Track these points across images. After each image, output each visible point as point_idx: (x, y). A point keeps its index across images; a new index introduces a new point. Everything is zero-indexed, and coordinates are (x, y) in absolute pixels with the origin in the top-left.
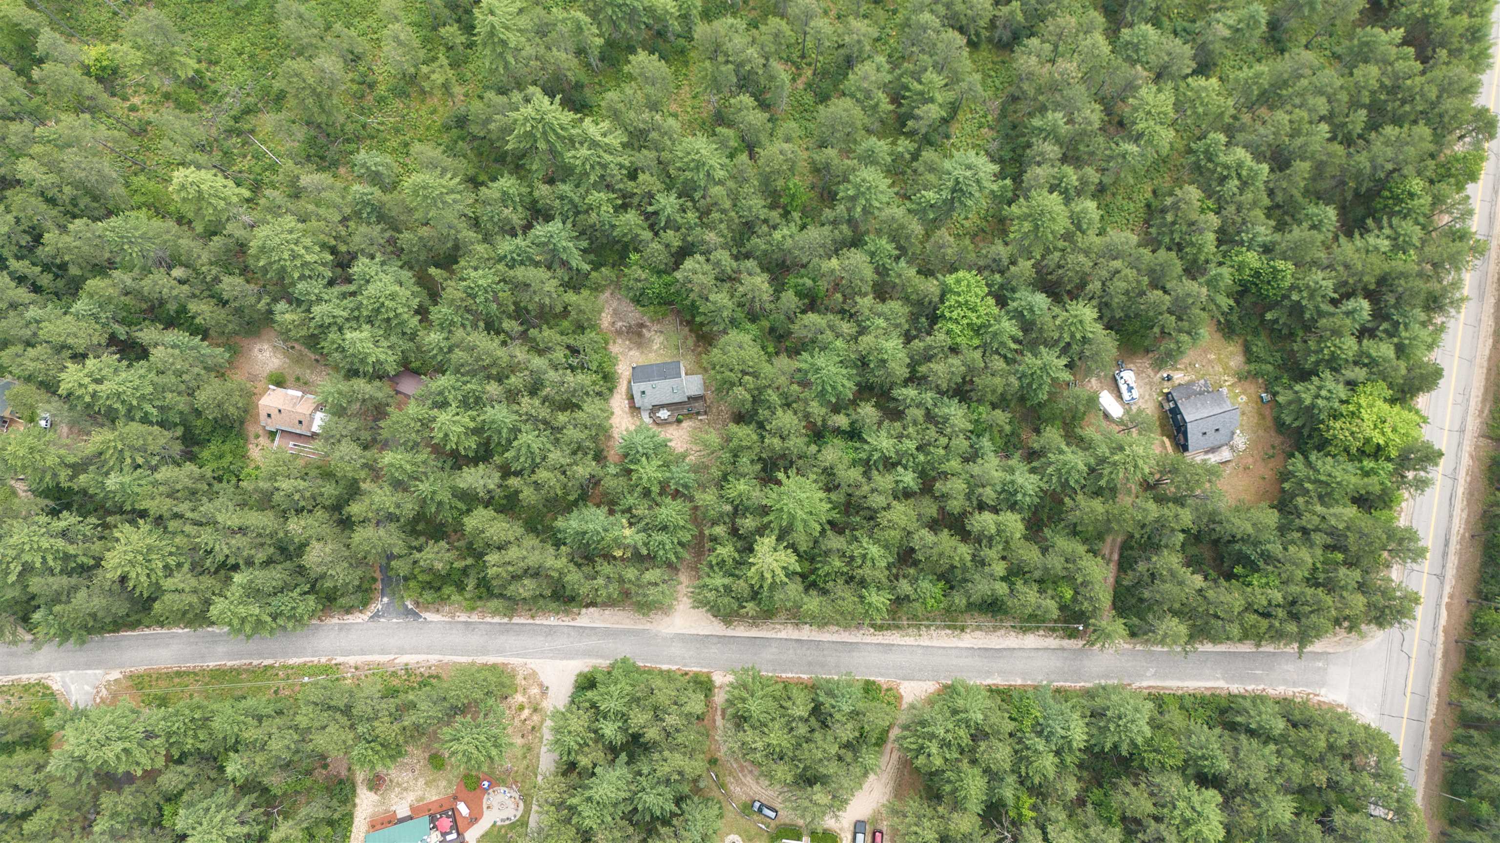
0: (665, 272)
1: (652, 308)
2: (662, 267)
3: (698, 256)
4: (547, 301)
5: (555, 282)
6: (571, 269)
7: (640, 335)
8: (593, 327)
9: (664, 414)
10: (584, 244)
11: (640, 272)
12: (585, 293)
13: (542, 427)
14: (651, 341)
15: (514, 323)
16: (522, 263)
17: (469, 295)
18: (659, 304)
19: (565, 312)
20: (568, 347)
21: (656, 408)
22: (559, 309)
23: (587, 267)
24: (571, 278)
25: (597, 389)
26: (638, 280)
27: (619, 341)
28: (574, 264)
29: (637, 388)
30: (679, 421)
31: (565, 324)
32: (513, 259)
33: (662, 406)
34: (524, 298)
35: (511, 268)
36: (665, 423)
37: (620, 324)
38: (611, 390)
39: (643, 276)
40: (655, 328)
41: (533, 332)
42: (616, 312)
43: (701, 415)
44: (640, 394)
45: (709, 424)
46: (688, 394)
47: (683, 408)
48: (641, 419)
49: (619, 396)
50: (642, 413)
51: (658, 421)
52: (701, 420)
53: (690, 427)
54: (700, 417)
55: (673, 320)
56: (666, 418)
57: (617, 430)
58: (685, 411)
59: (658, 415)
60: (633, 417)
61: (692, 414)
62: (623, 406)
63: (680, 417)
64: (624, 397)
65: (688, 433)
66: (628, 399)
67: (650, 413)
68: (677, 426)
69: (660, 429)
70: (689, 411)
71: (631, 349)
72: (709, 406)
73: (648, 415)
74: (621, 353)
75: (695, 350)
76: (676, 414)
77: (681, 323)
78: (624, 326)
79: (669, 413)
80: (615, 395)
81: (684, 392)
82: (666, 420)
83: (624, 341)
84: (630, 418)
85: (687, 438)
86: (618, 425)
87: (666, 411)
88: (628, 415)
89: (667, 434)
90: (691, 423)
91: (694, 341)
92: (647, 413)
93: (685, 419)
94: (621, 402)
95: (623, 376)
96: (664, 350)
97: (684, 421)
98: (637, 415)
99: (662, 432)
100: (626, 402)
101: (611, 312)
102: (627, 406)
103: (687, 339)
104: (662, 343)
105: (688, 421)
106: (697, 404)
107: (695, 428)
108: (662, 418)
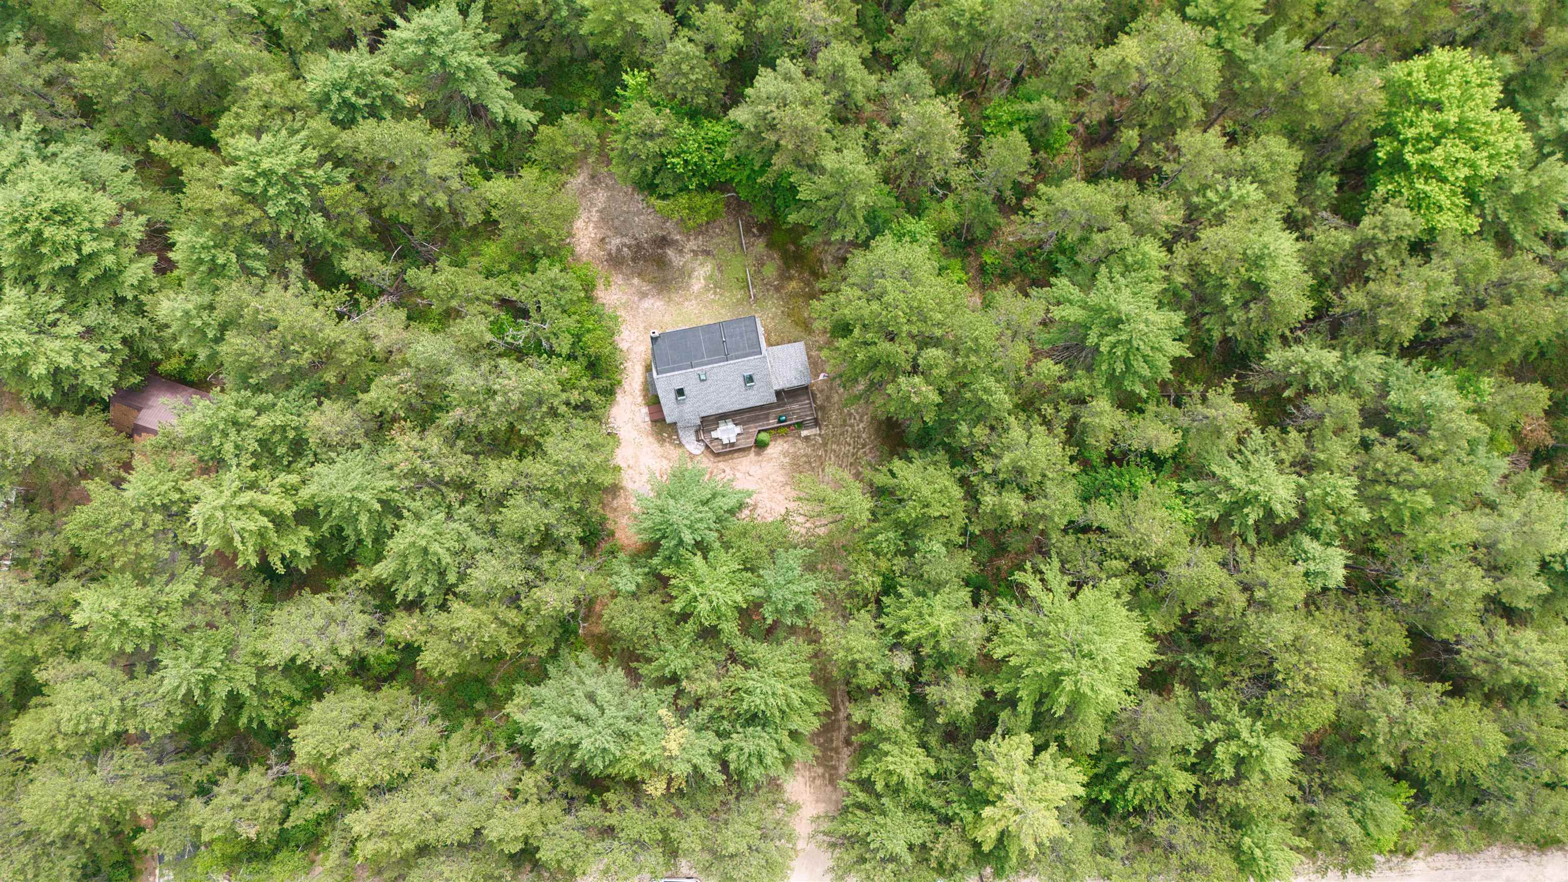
0: (708, 113)
1: (683, 200)
2: (701, 100)
3: (784, 63)
4: (441, 200)
5: (456, 155)
6: (493, 124)
7: (661, 263)
8: (553, 254)
9: (727, 432)
10: (515, 61)
11: (650, 113)
12: (529, 174)
13: (453, 496)
14: (685, 274)
15: (372, 259)
16: (373, 112)
17: (252, 198)
18: (701, 188)
19: (490, 226)
20: (505, 303)
21: (708, 423)
22: (473, 217)
23: (526, 116)
24: (497, 147)
25: (575, 397)
26: (647, 135)
27: (618, 279)
28: (497, 109)
29: (665, 385)
30: (760, 446)
31: (491, 250)
32: (345, 103)
33: (723, 417)
34: (387, 194)
35: (346, 124)
36: (730, 451)
37: (616, 241)
38: (609, 393)
39: (659, 125)
40: (692, 244)
41: (418, 276)
42: (606, 217)
43: (807, 428)
44: (673, 395)
45: (825, 444)
46: (777, 387)
47: (767, 417)
48: (681, 445)
49: (629, 399)
50: (681, 433)
51: (717, 448)
52: (807, 438)
53: (785, 454)
54: (804, 433)
55: (730, 224)
56: (733, 440)
57: (630, 471)
58: (773, 423)
59: (714, 434)
60: (662, 441)
61: (789, 426)
62: (638, 420)
63: (764, 436)
64: (640, 399)
65: (783, 467)
66: (648, 405)
67: (697, 432)
68: (758, 454)
69: (721, 465)
70: (780, 421)
71: (644, 295)
72: (822, 408)
73: (694, 438)
74: (625, 306)
75: (782, 287)
76: (753, 430)
77: (748, 231)
78: (625, 245)
79: (738, 430)
80: (619, 396)
81: (769, 384)
82: (732, 445)
83: (627, 278)
84: (656, 446)
85: (781, 479)
86: (631, 463)
87: (731, 425)
88: (651, 439)
89: (738, 475)
90: (786, 446)
91: (779, 268)
92: (692, 432)
93: (774, 439)
94: (633, 412)
95: (632, 356)
96: (715, 293)
97: (772, 444)
98: (670, 437)
99: (728, 470)
100: (645, 410)
101: (595, 217)
102: (648, 419)
103: (763, 265)
104: (711, 277)
105: (780, 441)
106: (796, 406)
107: (795, 457)
108: (725, 441)
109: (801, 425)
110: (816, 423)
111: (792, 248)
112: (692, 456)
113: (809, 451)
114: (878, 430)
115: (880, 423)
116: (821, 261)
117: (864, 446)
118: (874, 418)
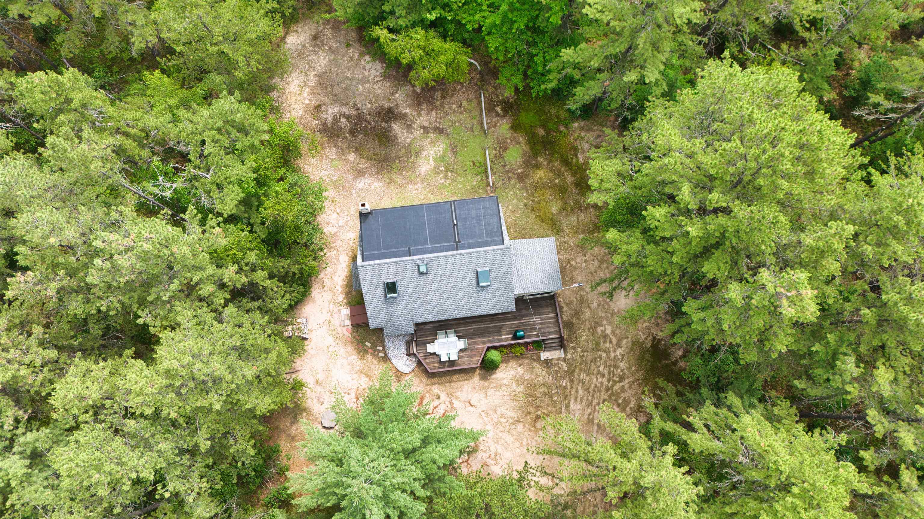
7: (385, 138)
9: (447, 347)
14: (412, 153)
21: (424, 332)
27: (331, 153)
29: (373, 277)
30: (488, 368)
33: (444, 325)
36: (449, 371)
37: (333, 110)
40: (424, 120)
42: (325, 83)
43: (548, 348)
44: (381, 291)
45: (570, 373)
46: (519, 291)
47: (498, 331)
48: (386, 359)
49: (327, 296)
50: (388, 343)
51: (431, 366)
52: (547, 362)
53: (519, 381)
54: (544, 355)
55: (469, 101)
56: (454, 357)
57: (319, 389)
58: (506, 338)
59: (430, 348)
60: (362, 351)
61: (526, 345)
62: (336, 322)
63: (494, 355)
64: (341, 298)
65: (514, 397)
66: (350, 304)
67: (408, 344)
68: (484, 378)
69: (436, 389)
70: (515, 337)
71: (360, 173)
72: (569, 325)
73: (403, 350)
74: (336, 184)
75: (527, 176)
76: (481, 346)
77: (490, 109)
78: (344, 115)
79: (461, 344)
80: (316, 292)
81: (509, 286)
82: (452, 363)
83: (342, 152)
84: (354, 358)
85: (510, 413)
86: (321, 377)
87: (452, 338)
88: (350, 349)
89: (456, 403)
90: (520, 370)
91: (524, 154)
92: (403, 343)
93: (506, 360)
94: (331, 312)
95: (338, 244)
96: (446, 177)
97: (503, 366)
98: (374, 347)
99: (443, 396)
100: (346, 311)
101: (312, 81)
102: (348, 322)
103: (505, 149)
104: (442, 158)
105: (513, 363)
106: (536, 319)
107: (531, 387)
108: (444, 358)
109: (540, 345)
110: (562, 344)
111: (542, 132)
112: (399, 375)
113: (549, 379)
114: (640, 359)
115: (643, 351)
116: (576, 149)
117: (622, 379)
118: (636, 343)
